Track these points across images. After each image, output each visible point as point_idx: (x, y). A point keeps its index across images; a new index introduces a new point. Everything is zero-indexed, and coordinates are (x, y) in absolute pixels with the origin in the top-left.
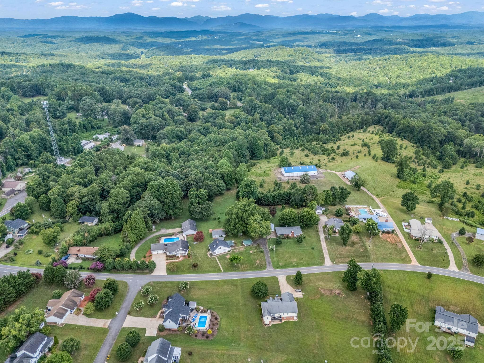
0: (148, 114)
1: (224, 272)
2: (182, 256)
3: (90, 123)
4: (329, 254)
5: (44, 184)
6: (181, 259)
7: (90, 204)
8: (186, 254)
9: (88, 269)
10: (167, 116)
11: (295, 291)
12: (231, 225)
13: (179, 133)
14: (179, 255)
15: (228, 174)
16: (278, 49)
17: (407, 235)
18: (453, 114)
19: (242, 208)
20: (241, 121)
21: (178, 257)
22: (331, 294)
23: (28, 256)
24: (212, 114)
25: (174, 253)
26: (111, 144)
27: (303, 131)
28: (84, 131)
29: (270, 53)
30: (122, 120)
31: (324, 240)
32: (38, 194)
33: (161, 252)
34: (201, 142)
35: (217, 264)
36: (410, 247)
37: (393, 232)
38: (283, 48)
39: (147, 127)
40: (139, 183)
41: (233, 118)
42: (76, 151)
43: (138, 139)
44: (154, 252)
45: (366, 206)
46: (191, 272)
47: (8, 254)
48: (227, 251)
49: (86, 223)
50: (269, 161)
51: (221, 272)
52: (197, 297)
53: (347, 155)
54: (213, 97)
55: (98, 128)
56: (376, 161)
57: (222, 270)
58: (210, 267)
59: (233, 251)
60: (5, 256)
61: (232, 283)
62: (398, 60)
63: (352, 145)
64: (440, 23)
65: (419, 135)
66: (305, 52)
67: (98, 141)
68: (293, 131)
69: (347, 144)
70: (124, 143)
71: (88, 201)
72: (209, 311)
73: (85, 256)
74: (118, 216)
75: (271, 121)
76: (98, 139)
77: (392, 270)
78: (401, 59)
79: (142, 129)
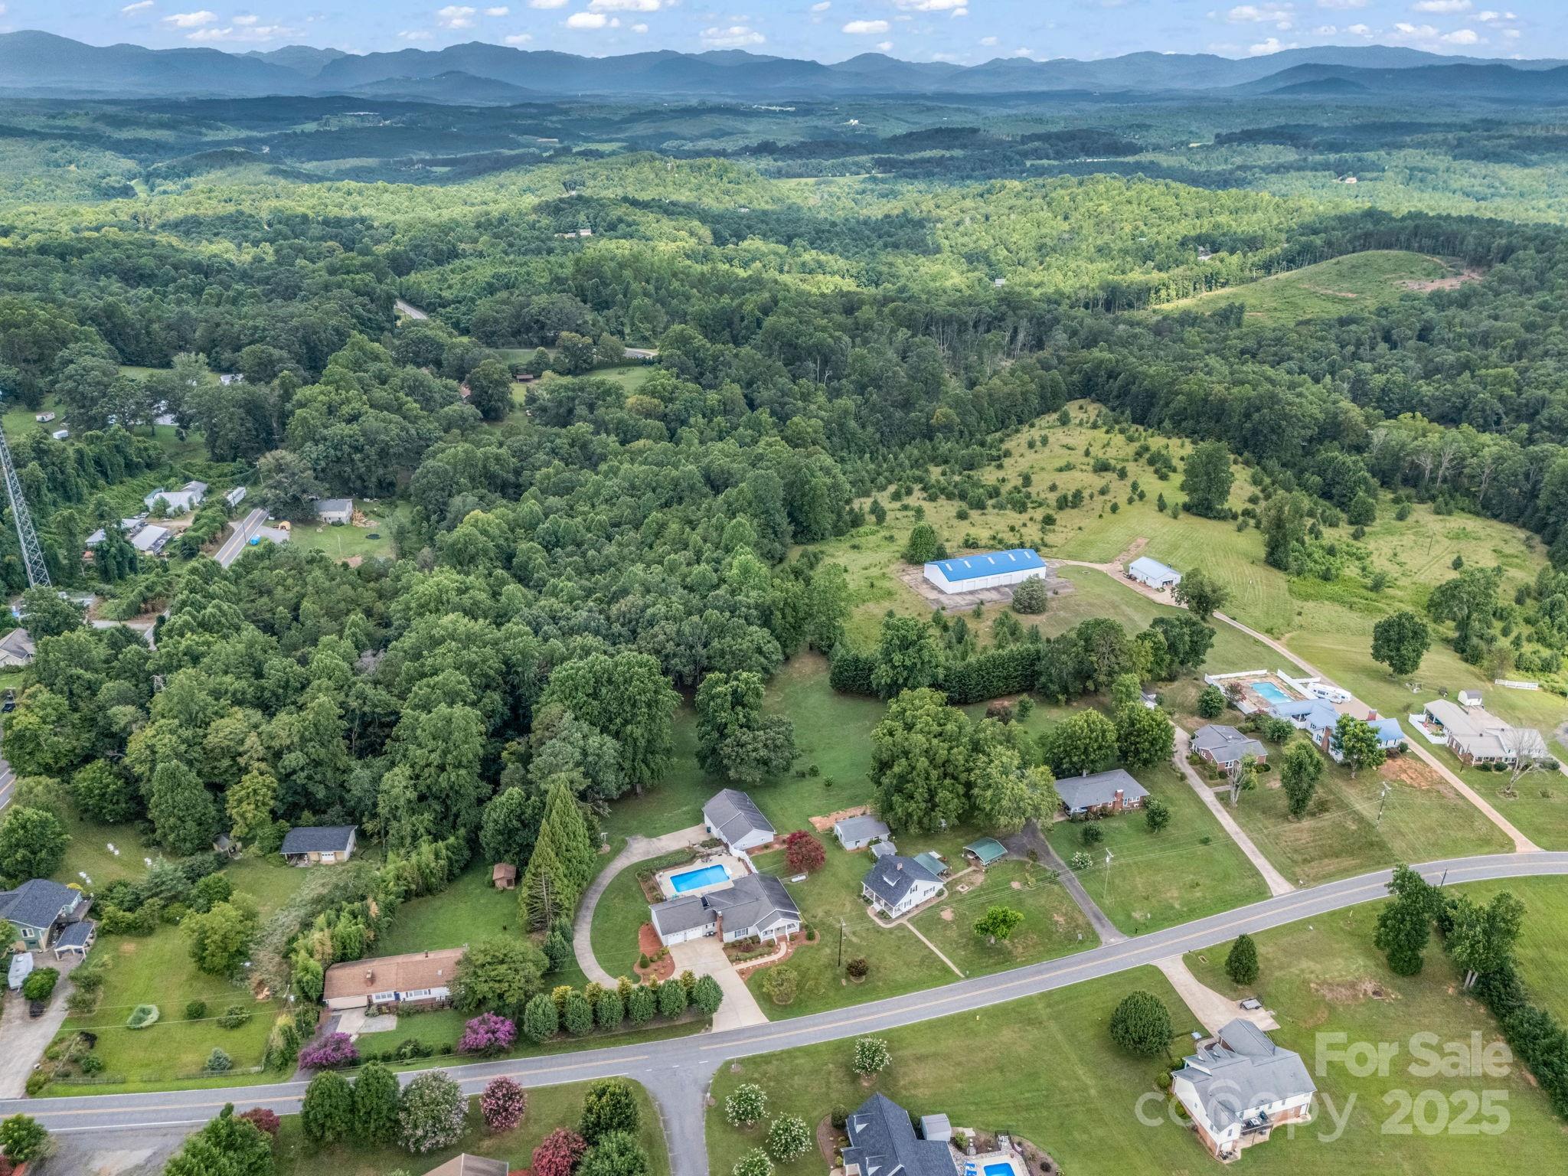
0: (348, 401)
1: (967, 977)
2: (783, 938)
3: (117, 447)
4: (1262, 852)
5: (77, 715)
6: (783, 949)
7: (309, 778)
8: (796, 929)
9: (447, 1051)
10: (413, 405)
11: (1242, 1006)
12: (917, 795)
13: (494, 467)
14: (774, 936)
15: (786, 603)
16: (638, 161)
17: (1446, 755)
18: (1275, 355)
19: (936, 728)
20: (686, 410)
21: (771, 946)
22: (1355, 997)
23: (147, 1036)
24: (574, 390)
25: (752, 931)
26: (231, 524)
27: (882, 434)
28: (101, 482)
29: (614, 175)
30: (249, 430)
31: (1220, 807)
32: (57, 761)
33: (697, 933)
34: (597, 493)
35: (926, 952)
36: (1482, 795)
37: (1403, 748)
38: (654, 159)
39: (358, 449)
40: (492, 673)
41: (656, 401)
42: (112, 565)
43: (333, 496)
44: (671, 941)
45: (1265, 672)
46: (851, 998)
47: (55, 1043)
48: (933, 894)
49: (313, 856)
50: (856, 541)
51: (958, 978)
52: (927, 1092)
53: (1074, 506)
54: (529, 329)
55: (149, 466)
56: (1175, 517)
57: (957, 971)
58: (907, 964)
59: (951, 895)
60: (50, 1056)
61: (1019, 1013)
62: (1017, 195)
63: (1061, 470)
64: (1066, 87)
65: (1248, 425)
66: (726, 171)
67: (170, 517)
68: (853, 434)
69: (1043, 469)
70: (284, 518)
71: (302, 769)
72: (1004, 1140)
73: (402, 995)
74: (447, 808)
75: (783, 405)
76: (169, 510)
77: (1479, 882)
78: (1028, 194)
79: (338, 460)
